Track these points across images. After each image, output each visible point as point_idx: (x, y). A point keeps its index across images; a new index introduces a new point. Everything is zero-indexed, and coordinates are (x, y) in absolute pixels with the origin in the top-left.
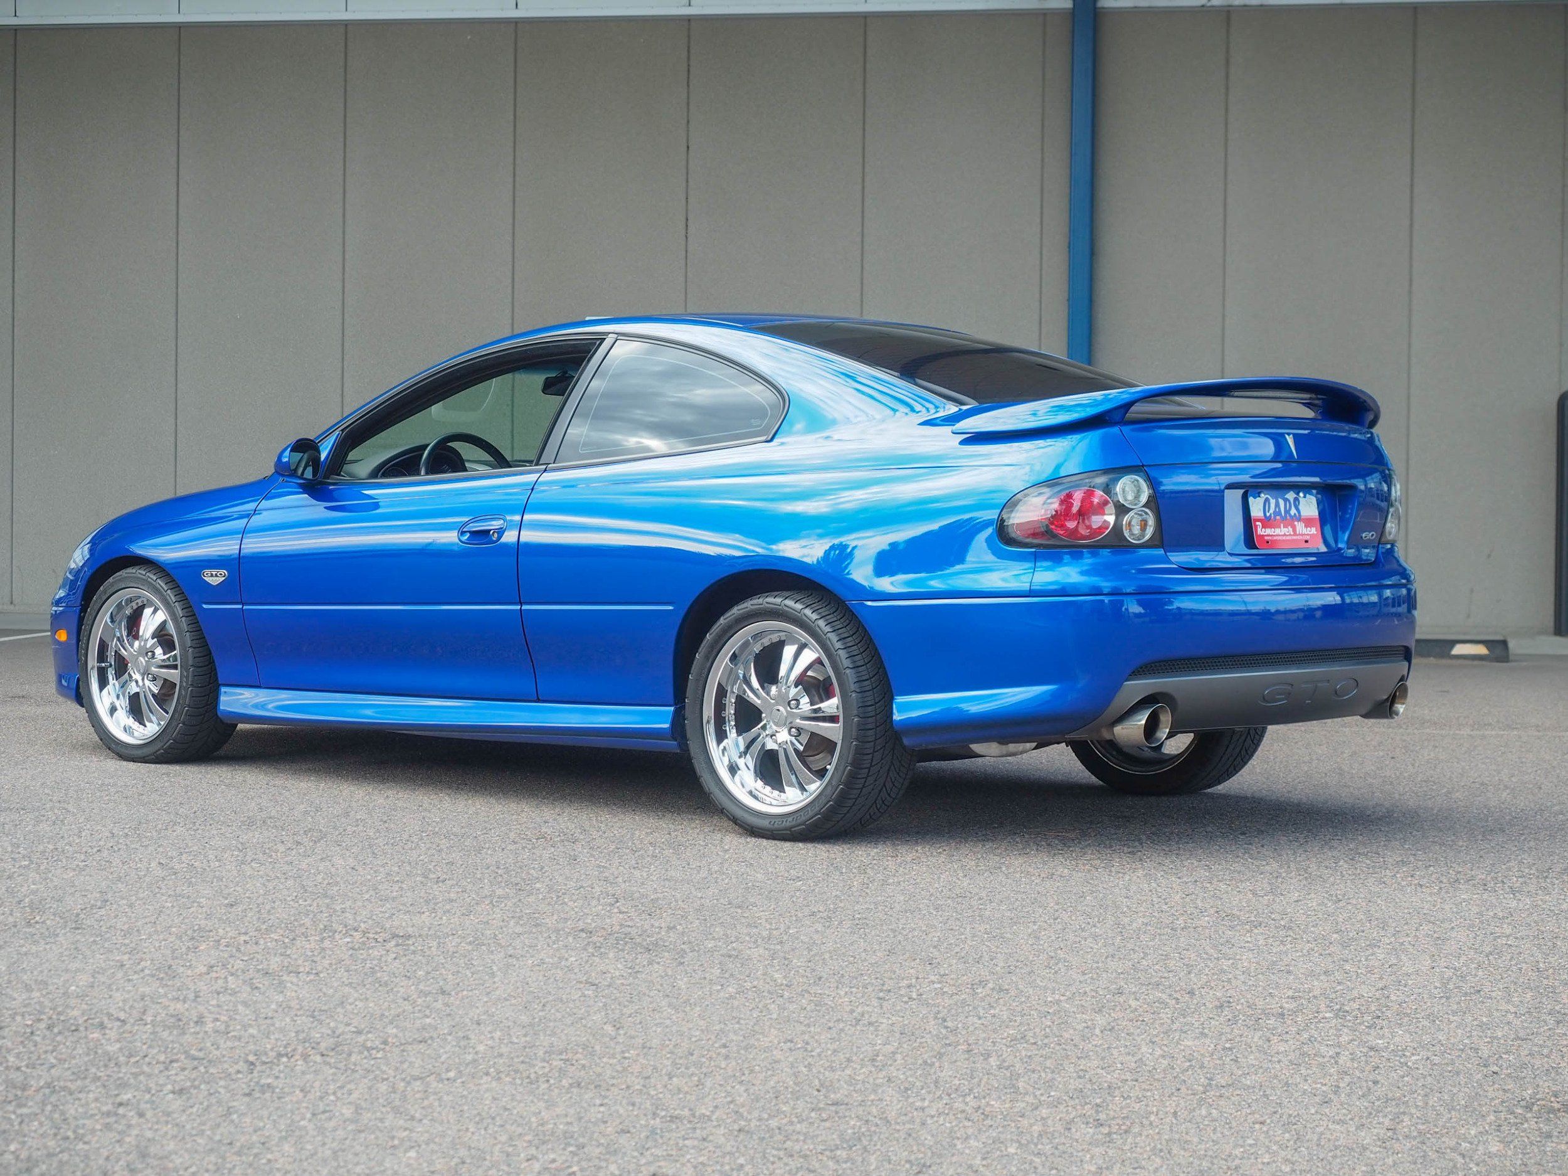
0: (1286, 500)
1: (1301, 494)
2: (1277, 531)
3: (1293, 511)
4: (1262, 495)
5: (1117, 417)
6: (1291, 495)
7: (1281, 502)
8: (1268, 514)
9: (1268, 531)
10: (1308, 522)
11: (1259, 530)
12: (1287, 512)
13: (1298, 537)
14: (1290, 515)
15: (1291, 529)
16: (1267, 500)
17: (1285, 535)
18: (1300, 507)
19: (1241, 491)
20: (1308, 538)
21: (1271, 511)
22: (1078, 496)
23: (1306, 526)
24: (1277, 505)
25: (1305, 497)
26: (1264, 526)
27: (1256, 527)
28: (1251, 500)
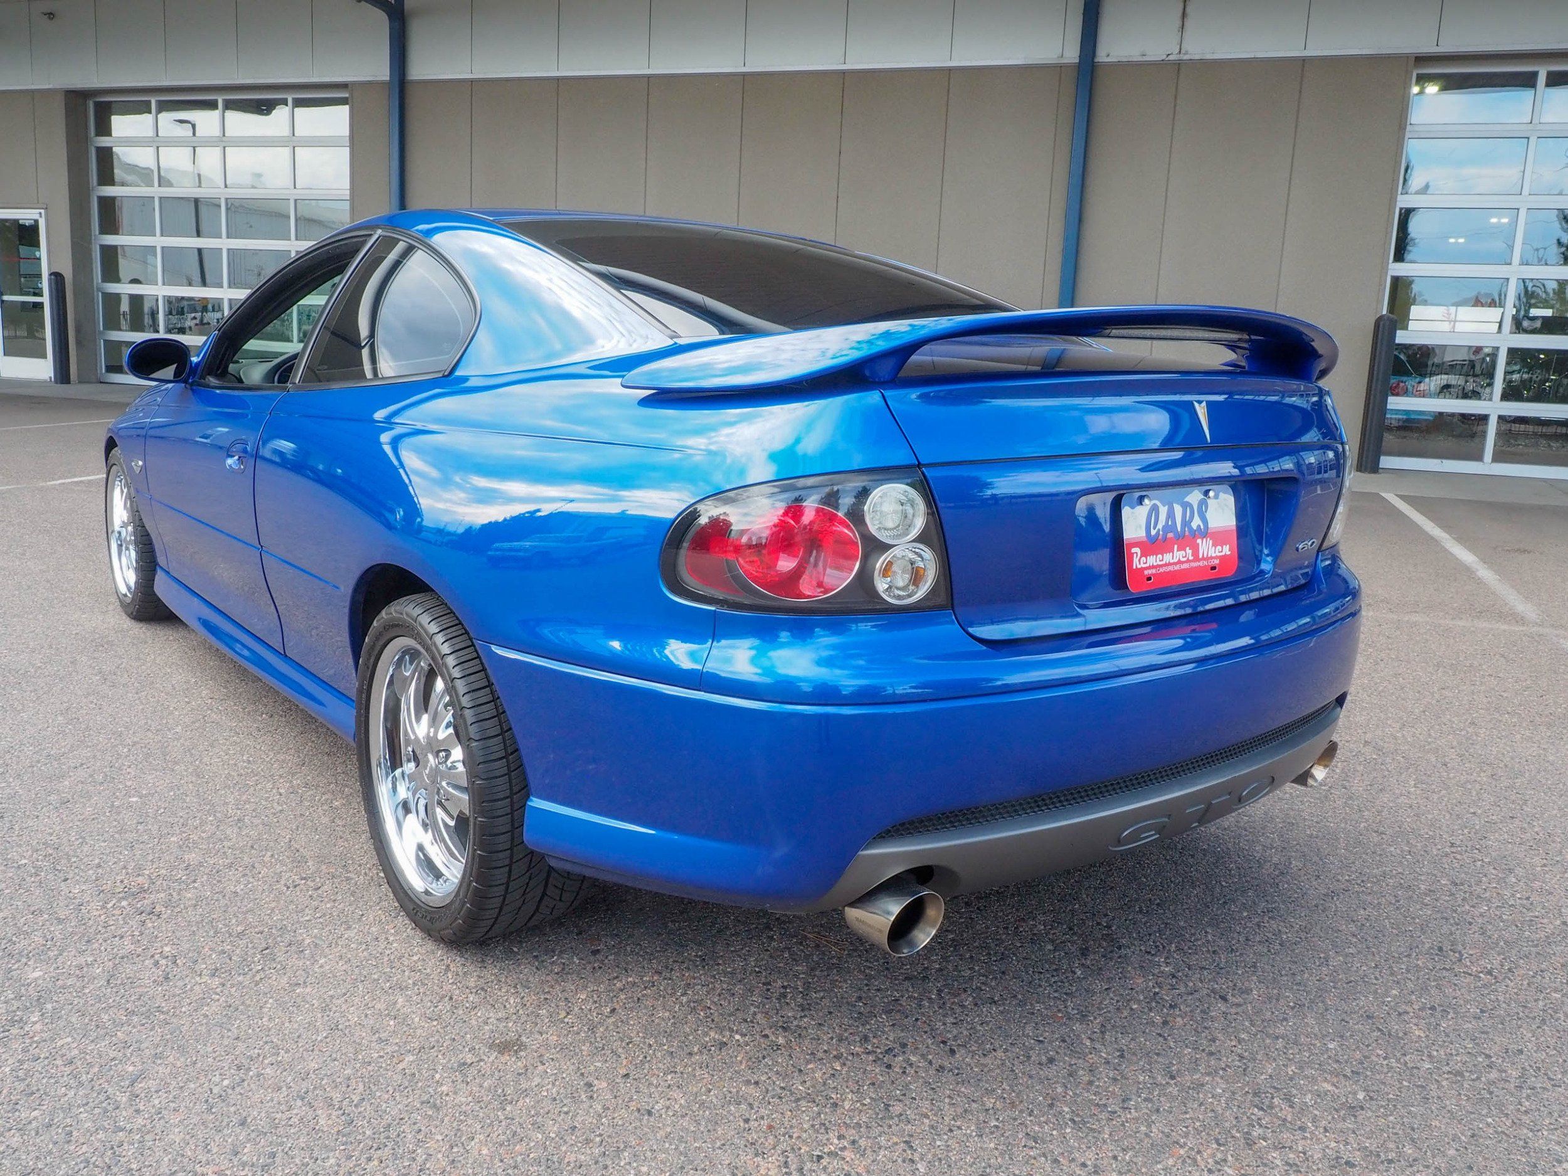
0: (1186, 505)
1: (1211, 494)
2: (1168, 558)
3: (1196, 522)
4: (1146, 501)
5: (885, 370)
6: (1194, 496)
7: (1178, 510)
8: (1153, 532)
9: (1152, 560)
10: (1218, 538)
11: (1136, 560)
12: (1186, 523)
13: (1201, 564)
14: (1190, 528)
15: (1189, 551)
16: (1155, 509)
17: (1179, 562)
18: (1208, 515)
19: (1110, 497)
20: (1217, 561)
21: (1160, 526)
22: (811, 505)
23: (1215, 545)
24: (1171, 515)
25: (1216, 497)
26: (1145, 554)
27: (1131, 555)
28: (1126, 511)
